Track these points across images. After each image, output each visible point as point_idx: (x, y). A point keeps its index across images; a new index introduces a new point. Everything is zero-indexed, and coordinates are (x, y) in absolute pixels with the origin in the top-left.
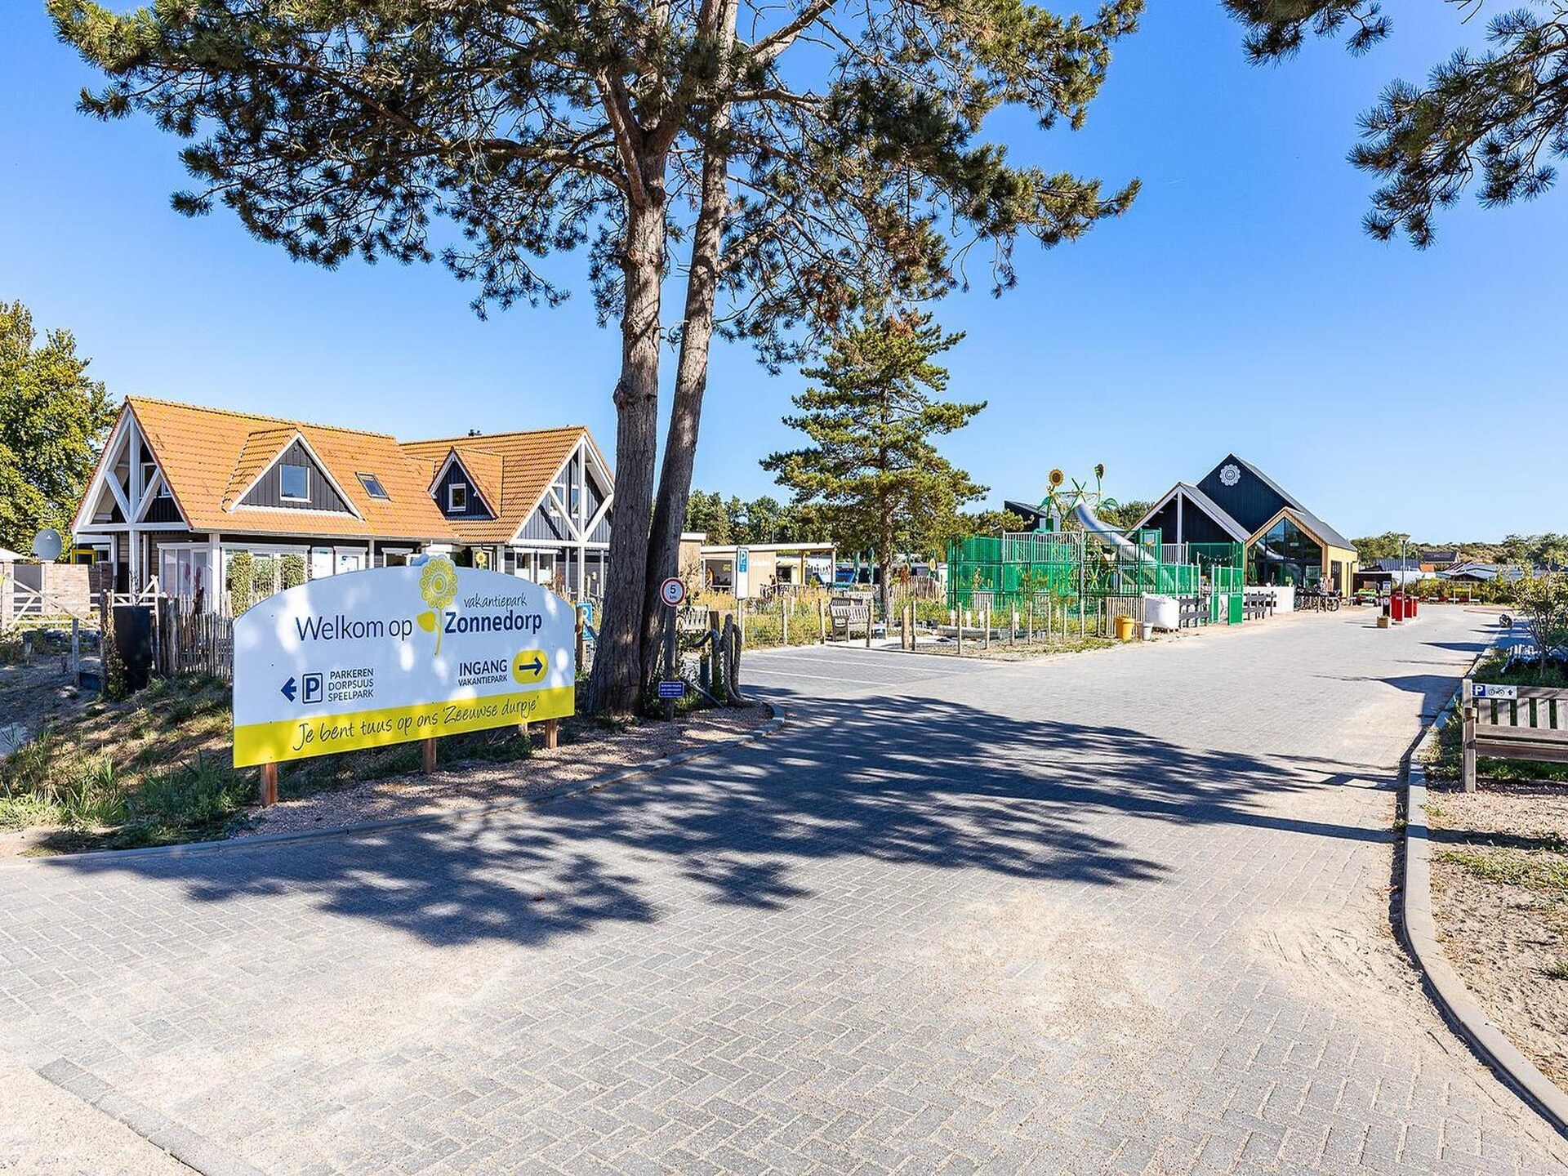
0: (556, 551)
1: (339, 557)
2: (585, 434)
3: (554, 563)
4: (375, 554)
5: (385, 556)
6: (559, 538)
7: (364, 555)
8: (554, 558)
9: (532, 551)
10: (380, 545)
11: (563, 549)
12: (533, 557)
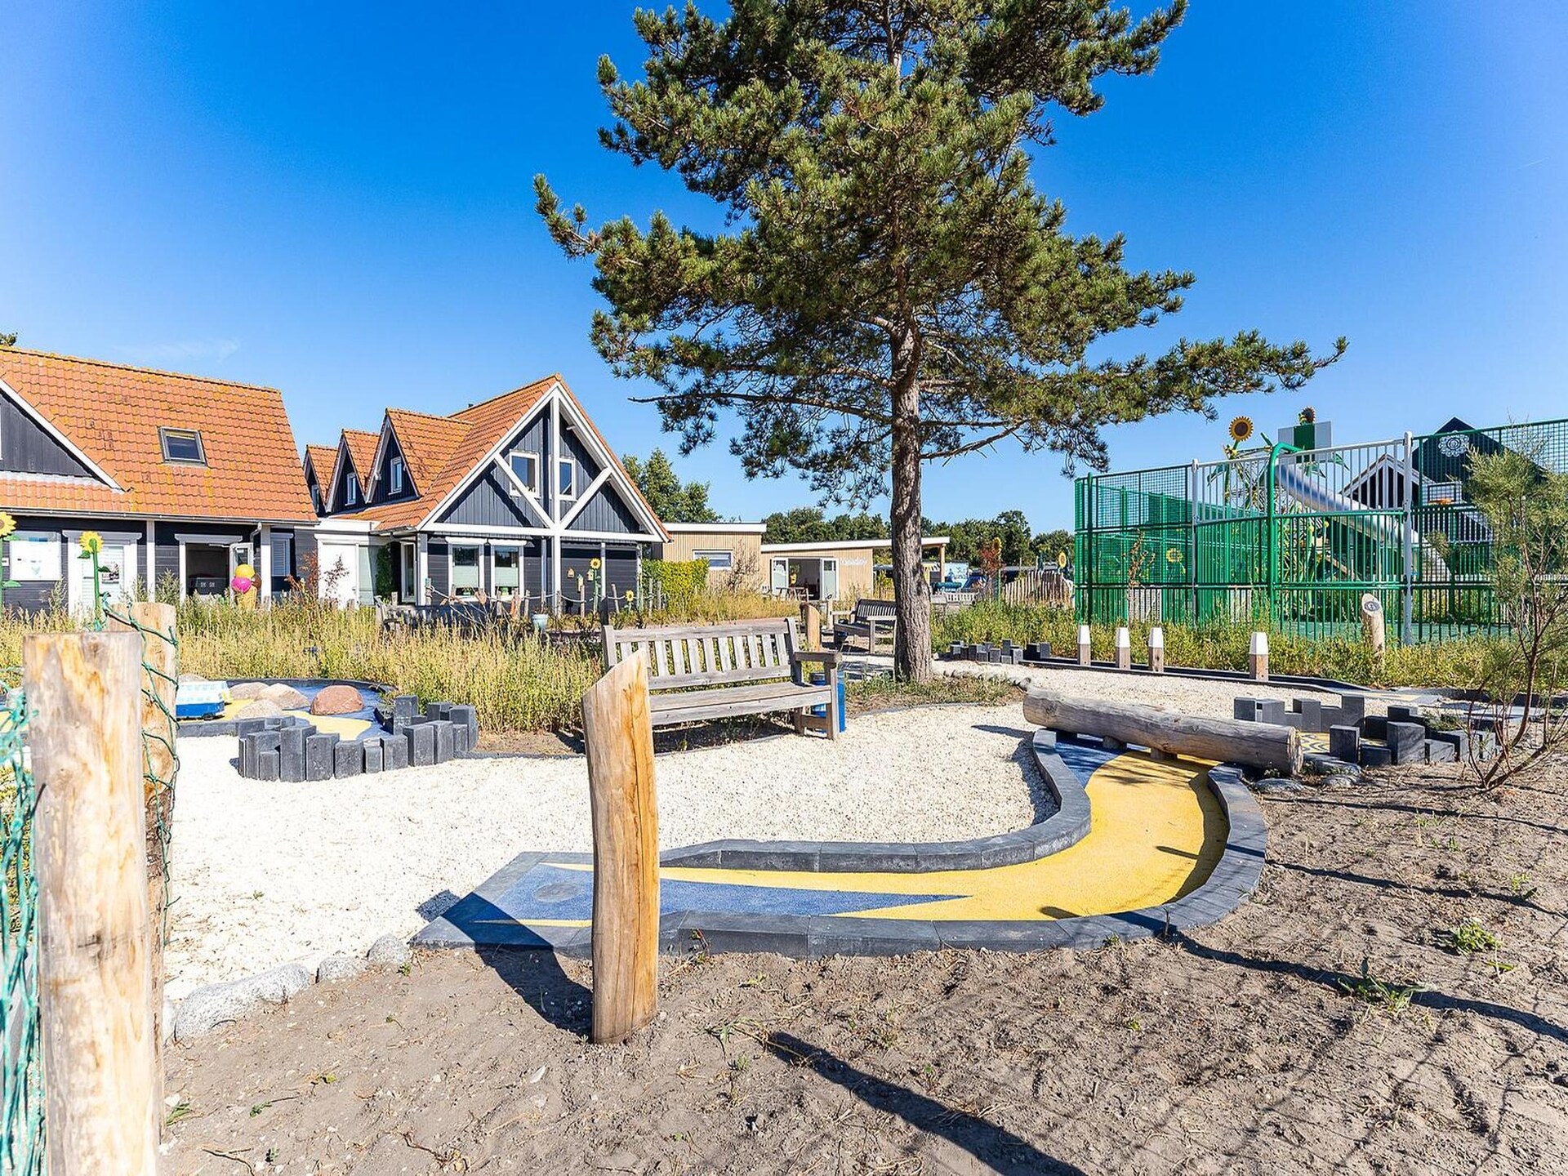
0: (524, 543)
1: (74, 549)
2: (558, 384)
3: (521, 559)
4: (157, 543)
5: (182, 549)
6: (525, 523)
7: (135, 546)
8: (522, 551)
9: (482, 542)
10: (167, 532)
11: (537, 540)
12: (482, 550)
